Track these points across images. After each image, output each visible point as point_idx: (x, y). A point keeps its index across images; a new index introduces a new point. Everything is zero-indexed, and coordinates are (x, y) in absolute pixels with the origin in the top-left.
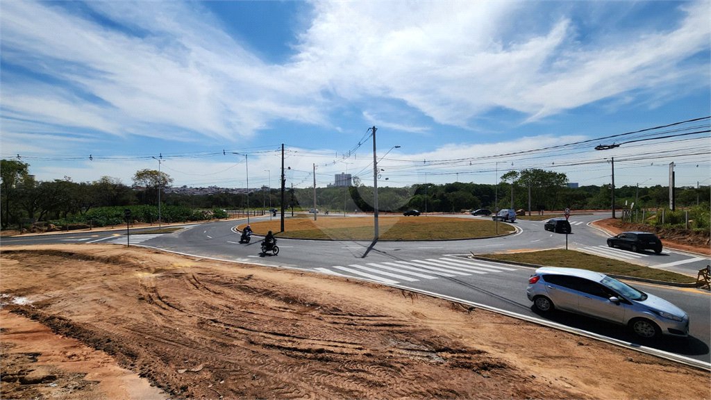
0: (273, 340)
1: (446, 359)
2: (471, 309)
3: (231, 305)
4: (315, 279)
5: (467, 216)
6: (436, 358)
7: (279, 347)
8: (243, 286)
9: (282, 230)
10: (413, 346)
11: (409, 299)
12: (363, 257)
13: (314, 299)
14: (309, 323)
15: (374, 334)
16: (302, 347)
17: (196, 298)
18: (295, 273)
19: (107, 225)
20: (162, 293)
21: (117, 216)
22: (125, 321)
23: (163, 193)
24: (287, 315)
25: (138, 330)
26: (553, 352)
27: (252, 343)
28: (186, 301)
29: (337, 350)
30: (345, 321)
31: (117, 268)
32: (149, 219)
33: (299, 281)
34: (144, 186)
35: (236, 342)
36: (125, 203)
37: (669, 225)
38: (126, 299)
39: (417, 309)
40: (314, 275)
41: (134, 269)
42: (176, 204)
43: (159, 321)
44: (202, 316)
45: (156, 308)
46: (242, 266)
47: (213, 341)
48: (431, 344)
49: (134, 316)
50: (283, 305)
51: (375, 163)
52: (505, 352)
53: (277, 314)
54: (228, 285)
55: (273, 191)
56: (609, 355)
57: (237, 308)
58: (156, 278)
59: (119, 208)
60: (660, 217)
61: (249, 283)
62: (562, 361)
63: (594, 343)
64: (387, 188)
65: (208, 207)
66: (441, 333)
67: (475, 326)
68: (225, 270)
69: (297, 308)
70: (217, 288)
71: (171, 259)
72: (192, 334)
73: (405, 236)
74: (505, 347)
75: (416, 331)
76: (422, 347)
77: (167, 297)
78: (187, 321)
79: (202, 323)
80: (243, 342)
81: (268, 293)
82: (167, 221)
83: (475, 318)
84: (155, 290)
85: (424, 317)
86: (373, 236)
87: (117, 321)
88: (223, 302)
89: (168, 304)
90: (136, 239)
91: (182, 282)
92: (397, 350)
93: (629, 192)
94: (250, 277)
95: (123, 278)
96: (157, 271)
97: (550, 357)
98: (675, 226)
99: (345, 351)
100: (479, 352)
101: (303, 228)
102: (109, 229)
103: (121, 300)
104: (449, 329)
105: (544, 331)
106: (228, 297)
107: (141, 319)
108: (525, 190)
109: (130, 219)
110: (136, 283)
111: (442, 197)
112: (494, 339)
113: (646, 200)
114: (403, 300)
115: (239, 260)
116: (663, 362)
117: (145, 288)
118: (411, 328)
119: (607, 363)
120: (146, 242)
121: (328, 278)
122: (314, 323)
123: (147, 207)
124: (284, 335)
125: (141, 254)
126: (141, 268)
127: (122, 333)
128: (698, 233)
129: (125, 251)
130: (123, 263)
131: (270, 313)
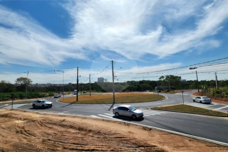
0: (74, 146)
1: (142, 150)
2: (151, 129)
3: (56, 133)
4: (90, 120)
5: (148, 93)
6: (138, 150)
7: (76, 150)
8: (61, 124)
9: (77, 100)
10: (129, 145)
11: (127, 126)
12: (109, 110)
13: (90, 128)
14: (88, 139)
15: (114, 142)
16: (86, 149)
17: (41, 131)
18: (83, 118)
19: (3, 100)
20: (27, 129)
21: (7, 97)
22: (10, 142)
23: (28, 87)
24: (79, 136)
25: (16, 146)
26: (181, 144)
27: (65, 148)
28: (37, 132)
29: (100, 149)
30: (102, 137)
31: (7, 119)
32: (21, 97)
33: (84, 121)
34: (20, 83)
35: (58, 149)
36: (11, 91)
37: (217, 94)
38: (10, 132)
39: (130, 131)
40: (90, 118)
41: (14, 119)
42: (33, 91)
43: (25, 141)
44: (44, 138)
45: (24, 136)
46: (61, 116)
47: (48, 149)
48: (136, 144)
49: (14, 140)
50: (78, 131)
51: (113, 74)
52: (164, 145)
53: (75, 135)
54: (55, 124)
55: (73, 85)
56: (200, 144)
57: (58, 134)
58: (24, 123)
59: (8, 93)
60: (214, 92)
61: (64, 123)
62: (184, 148)
63: (195, 140)
64: (118, 83)
65: (47, 92)
66: (140, 139)
67: (152, 136)
68: (54, 117)
69: (83, 132)
70: (50, 126)
71: (31, 114)
72: (39, 146)
73: (125, 101)
74: (163, 144)
75: (130, 139)
76: (133, 146)
77: (29, 131)
78: (37, 141)
79: (44, 141)
80: (61, 148)
81: (71, 127)
82: (29, 98)
83: (152, 132)
84: (23, 128)
85: (133, 133)
86: (113, 102)
87: (6, 142)
88: (53, 132)
89: (29, 134)
90: (15, 106)
91: (35, 124)
92: (123, 148)
93: (203, 82)
94: (64, 120)
95: (9, 123)
96: (24, 120)
97: (180, 146)
98: (219, 95)
99: (103, 149)
100: (154, 146)
101: (85, 99)
102: (4, 102)
103: (8, 133)
104: (142, 138)
105: (177, 136)
106: (55, 129)
107: (17, 141)
108: (168, 82)
109: (13, 98)
110: (15, 125)
111: (138, 86)
112: (159, 141)
113: (209, 85)
114: (125, 127)
115: (60, 114)
116: (219, 146)
117: (19, 127)
118: (128, 138)
119: (200, 147)
120: (20, 107)
121: (96, 119)
122: (90, 138)
123: (21, 93)
124: (78, 144)
125: (17, 112)
126: (17, 119)
127: (9, 148)
128: (226, 97)
129: (11, 112)
130: (9, 117)
131: (73, 135)
